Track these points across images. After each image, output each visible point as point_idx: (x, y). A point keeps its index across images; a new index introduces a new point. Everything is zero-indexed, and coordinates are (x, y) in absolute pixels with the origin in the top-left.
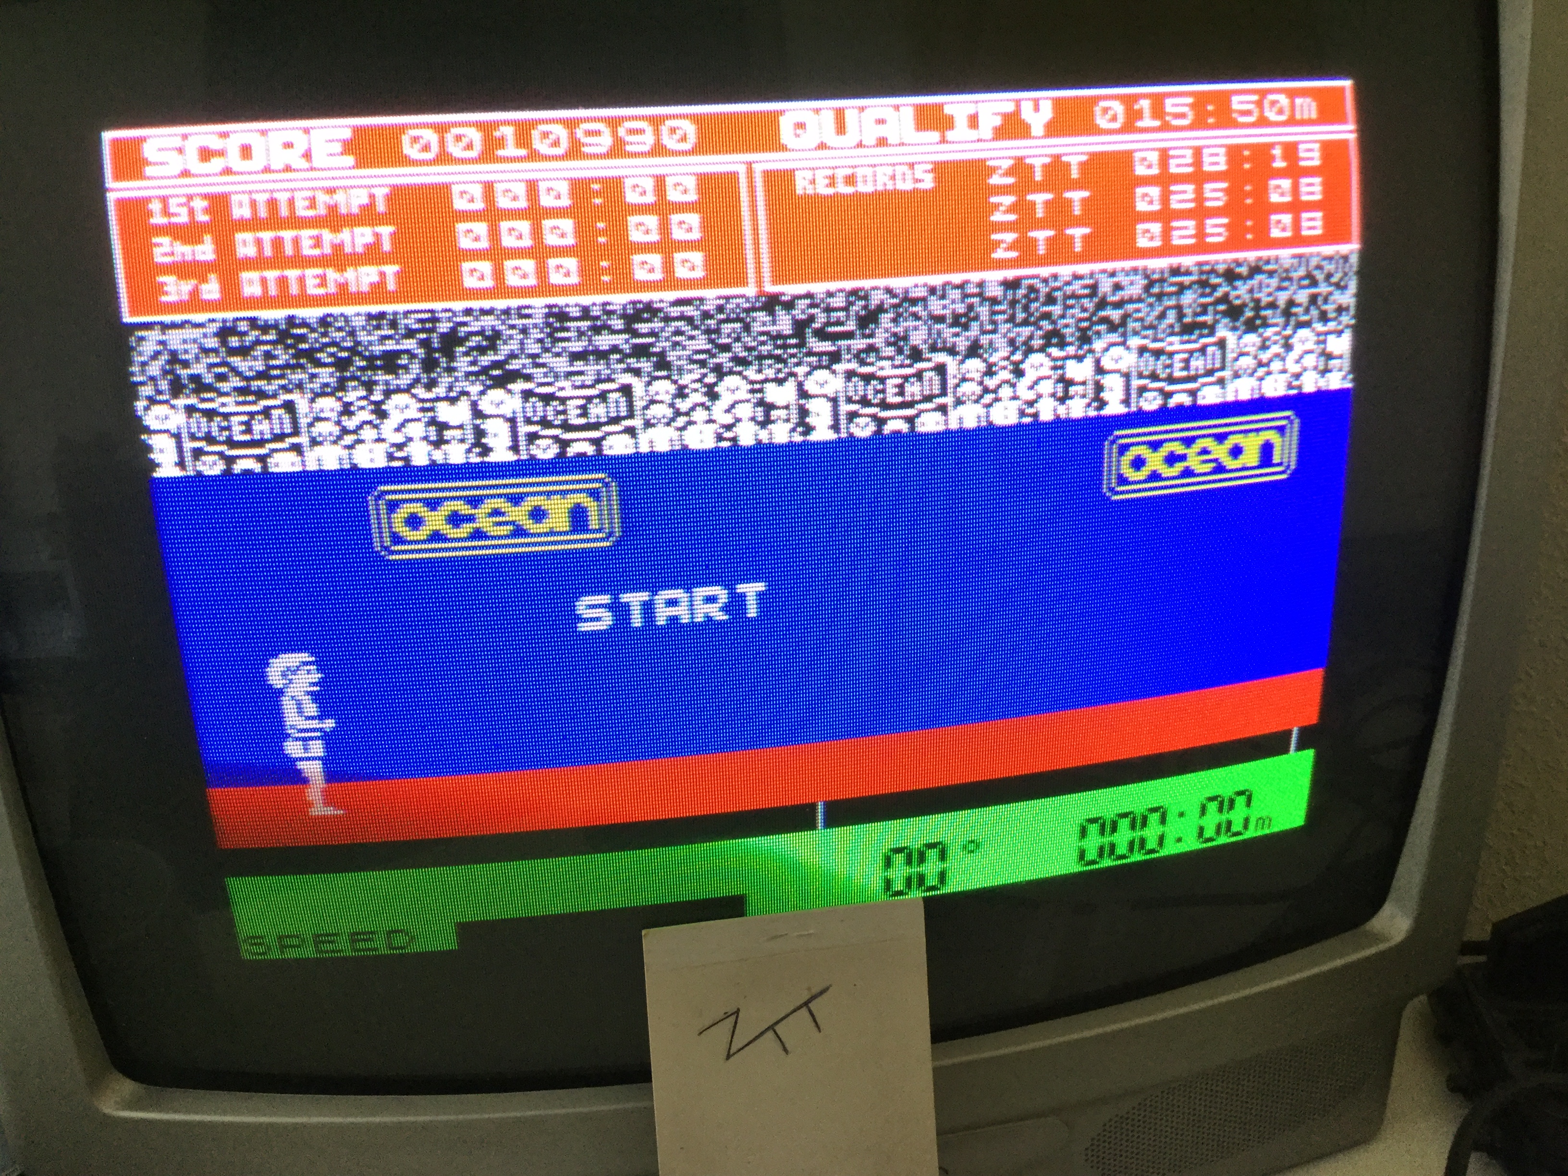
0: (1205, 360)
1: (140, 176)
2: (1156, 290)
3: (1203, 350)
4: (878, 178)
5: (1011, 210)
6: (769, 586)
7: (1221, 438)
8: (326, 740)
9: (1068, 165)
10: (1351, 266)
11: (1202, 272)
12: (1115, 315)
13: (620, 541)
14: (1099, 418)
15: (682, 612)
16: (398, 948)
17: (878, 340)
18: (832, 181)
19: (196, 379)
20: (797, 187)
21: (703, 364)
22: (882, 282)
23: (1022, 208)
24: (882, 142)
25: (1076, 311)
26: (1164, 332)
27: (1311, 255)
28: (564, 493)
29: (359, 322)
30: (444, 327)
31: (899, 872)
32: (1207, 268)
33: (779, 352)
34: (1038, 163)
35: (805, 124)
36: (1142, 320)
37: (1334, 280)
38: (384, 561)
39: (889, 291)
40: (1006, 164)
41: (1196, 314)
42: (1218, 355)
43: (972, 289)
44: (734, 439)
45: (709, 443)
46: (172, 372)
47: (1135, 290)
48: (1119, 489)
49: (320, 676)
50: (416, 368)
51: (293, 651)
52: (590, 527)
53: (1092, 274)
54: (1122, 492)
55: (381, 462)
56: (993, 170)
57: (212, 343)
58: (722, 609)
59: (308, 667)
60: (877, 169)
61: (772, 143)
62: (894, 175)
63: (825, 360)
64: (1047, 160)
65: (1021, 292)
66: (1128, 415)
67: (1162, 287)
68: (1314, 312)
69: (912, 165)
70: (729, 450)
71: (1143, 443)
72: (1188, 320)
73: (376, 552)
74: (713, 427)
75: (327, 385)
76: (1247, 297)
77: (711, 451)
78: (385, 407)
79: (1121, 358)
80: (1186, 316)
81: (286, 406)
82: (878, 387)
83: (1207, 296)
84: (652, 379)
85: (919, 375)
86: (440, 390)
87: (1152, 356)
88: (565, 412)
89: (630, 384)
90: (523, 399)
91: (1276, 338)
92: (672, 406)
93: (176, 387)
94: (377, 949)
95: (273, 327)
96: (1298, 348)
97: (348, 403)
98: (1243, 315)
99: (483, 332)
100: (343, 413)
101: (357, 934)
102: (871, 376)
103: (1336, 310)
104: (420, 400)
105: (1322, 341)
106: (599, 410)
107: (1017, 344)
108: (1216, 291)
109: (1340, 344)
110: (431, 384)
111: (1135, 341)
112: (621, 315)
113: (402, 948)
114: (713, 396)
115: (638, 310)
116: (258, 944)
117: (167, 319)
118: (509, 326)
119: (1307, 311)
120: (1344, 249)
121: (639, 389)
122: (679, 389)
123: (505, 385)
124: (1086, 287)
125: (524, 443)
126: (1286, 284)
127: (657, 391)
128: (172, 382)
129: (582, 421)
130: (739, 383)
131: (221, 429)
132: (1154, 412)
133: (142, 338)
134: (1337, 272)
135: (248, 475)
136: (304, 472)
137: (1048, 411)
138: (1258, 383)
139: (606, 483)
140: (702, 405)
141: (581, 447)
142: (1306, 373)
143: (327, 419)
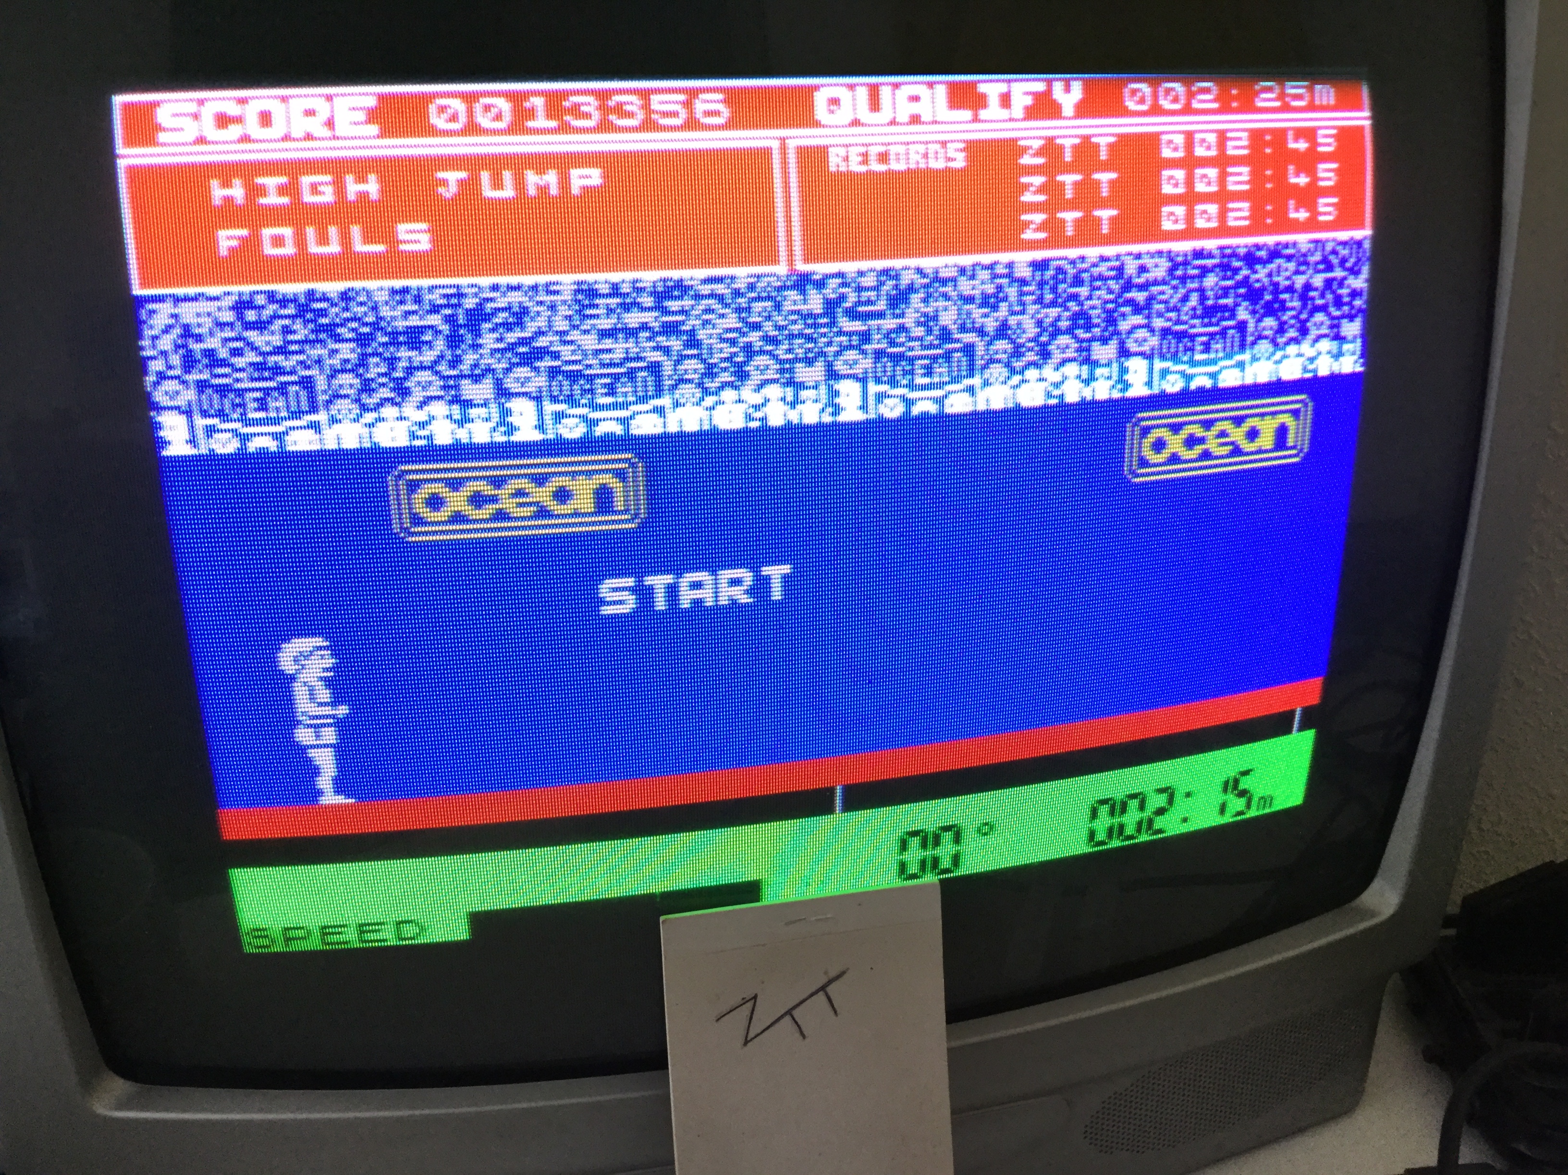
0: (1225, 342)
1: (150, 141)
2: (1179, 273)
3: (1223, 333)
4: (910, 156)
5: (1041, 190)
6: (794, 568)
7: (1238, 421)
8: (339, 727)
9: (1098, 145)
10: (1364, 252)
11: (1223, 256)
12: (1140, 297)
13: (646, 523)
14: (1123, 399)
15: (706, 595)
16: (408, 939)
17: (909, 321)
18: (865, 158)
19: (210, 353)
20: (830, 164)
21: (733, 342)
22: (914, 262)
23: (1052, 189)
24: (915, 119)
25: (1102, 293)
26: (1187, 314)
27: (1327, 240)
28: (589, 474)
29: (381, 297)
30: (470, 303)
31: (914, 854)
32: (1229, 251)
33: (808, 331)
34: (1068, 143)
35: (839, 100)
36: (1166, 302)
37: (1348, 265)
38: (403, 543)
39: (920, 271)
40: (1037, 144)
41: (1217, 297)
42: (1237, 340)
43: (1000, 270)
44: (763, 419)
45: (738, 423)
46: (184, 346)
47: (1160, 273)
48: (1139, 471)
49: (334, 661)
50: (440, 345)
51: (306, 635)
52: (615, 509)
53: (1118, 257)
54: (1143, 475)
55: (402, 441)
56: (1025, 149)
57: (228, 316)
58: (747, 592)
59: (322, 652)
60: (911, 147)
61: (807, 119)
62: (927, 153)
63: (855, 341)
64: (1077, 141)
65: (1050, 273)
66: (1151, 397)
67: (1186, 269)
68: (1329, 296)
69: (944, 144)
70: (758, 430)
71: (1164, 426)
72: (1210, 302)
73: (395, 534)
74: (742, 407)
75: (347, 361)
76: (1266, 280)
77: (738, 432)
78: (407, 384)
79: (1145, 340)
80: (1208, 299)
81: (303, 383)
82: (908, 368)
83: (1229, 279)
84: (681, 358)
85: (948, 356)
86: (465, 367)
87: (1174, 338)
88: (591, 391)
89: (658, 362)
90: (549, 376)
91: (1293, 321)
92: (700, 385)
93: (188, 362)
94: (386, 940)
95: (292, 301)
96: (1314, 333)
97: (368, 379)
98: (1262, 299)
99: (510, 308)
100: (362, 390)
101: (366, 925)
102: (901, 357)
103: (1350, 295)
104: (444, 377)
105: (1335, 326)
106: (626, 389)
107: (1045, 325)
108: (1236, 274)
109: (1352, 328)
110: (455, 362)
111: (1159, 323)
112: (651, 293)
113: (411, 939)
114: (742, 375)
115: (668, 287)
116: (262, 937)
117: (180, 291)
118: (537, 302)
119: (1322, 296)
120: (1358, 234)
121: (667, 369)
122: (709, 368)
123: (532, 363)
124: (1112, 269)
125: (551, 422)
126: (1303, 268)
127: (686, 370)
128: (184, 356)
129: (609, 400)
130: (768, 362)
131: (235, 406)
132: (1177, 394)
133: (154, 312)
134: (1351, 257)
135: (262, 454)
136: (322, 451)
137: (1073, 393)
138: (1275, 366)
139: (633, 463)
140: (730, 384)
141: (608, 427)
142: (1320, 357)
143: (346, 396)
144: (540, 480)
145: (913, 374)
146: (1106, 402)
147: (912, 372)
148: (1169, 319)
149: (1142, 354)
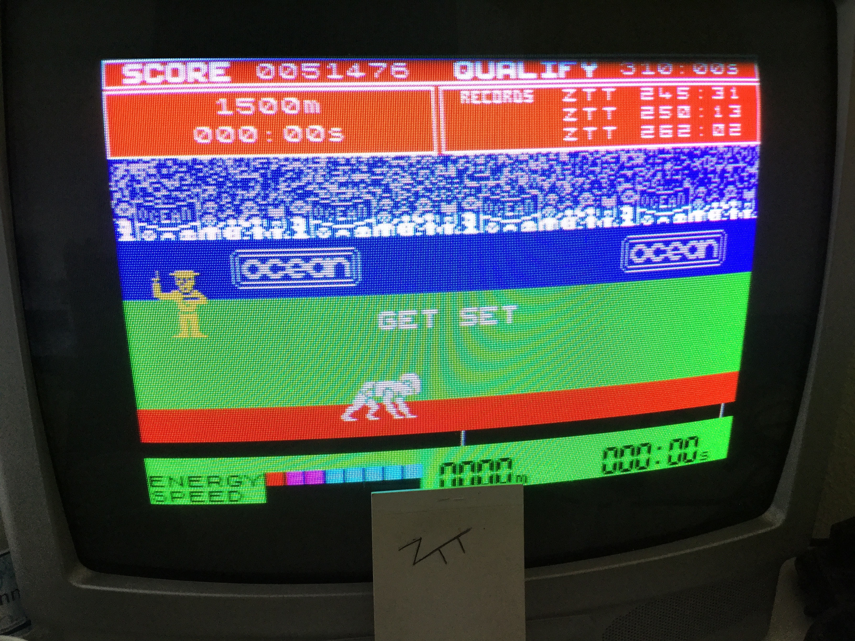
0: (677, 199)
1: (121, 84)
2: (651, 161)
3: (676, 194)
4: (504, 96)
5: (574, 115)
7: (685, 242)
9: (605, 93)
10: (757, 154)
11: (675, 153)
12: (629, 173)
13: (361, 284)
16: (235, 501)
17: (502, 182)
18: (480, 97)
19: (143, 190)
20: (461, 100)
21: (408, 190)
22: (505, 151)
23: (580, 115)
24: (507, 77)
25: (608, 170)
26: (655, 183)
27: (735, 146)
28: (332, 257)
29: (230, 163)
30: (274, 167)
32: (679, 150)
33: (448, 186)
34: (589, 91)
35: (466, 67)
36: (643, 176)
37: (747, 160)
38: (236, 290)
39: (508, 156)
40: (572, 91)
41: (672, 175)
42: (684, 198)
43: (552, 157)
44: (424, 231)
45: (410, 233)
46: (131, 186)
47: (640, 160)
48: (629, 267)
50: (258, 188)
52: (346, 276)
53: (617, 152)
55: (238, 237)
56: (566, 94)
57: (153, 171)
60: (504, 91)
61: (449, 76)
62: (513, 95)
63: (473, 191)
64: (594, 90)
65: (579, 159)
66: (634, 227)
67: (654, 159)
68: (736, 177)
69: (522, 90)
71: (642, 243)
72: (668, 177)
73: (233, 285)
74: (413, 225)
75: (211, 195)
76: (700, 167)
77: (410, 237)
78: (241, 208)
79: (632, 196)
80: (667, 175)
81: (189, 206)
82: (501, 207)
83: (678, 165)
84: (382, 198)
85: (523, 201)
86: (270, 200)
87: (648, 196)
88: (334, 214)
89: (369, 200)
90: (313, 206)
91: (715, 189)
92: (391, 212)
93: (133, 194)
94: (223, 501)
95: (185, 164)
96: (727, 196)
97: (222, 205)
98: (698, 176)
99: (294, 170)
100: (218, 210)
101: (213, 492)
102: (498, 200)
103: (747, 176)
104: (259, 205)
105: (740, 192)
106: (352, 214)
107: (576, 186)
108: (683, 163)
109: (750, 195)
110: (266, 197)
111: (639, 188)
112: (366, 164)
113: (236, 501)
114: (413, 208)
115: (375, 161)
116: (160, 496)
117: (130, 158)
118: (308, 167)
119: (732, 176)
120: (752, 144)
121: (374, 203)
122: (395, 204)
123: (304, 199)
124: (613, 158)
125: (313, 229)
126: (721, 161)
127: (383, 205)
128: (131, 191)
129: (343, 219)
130: (427, 202)
131: (155, 217)
132: (649, 226)
133: (117, 168)
134: (749, 156)
135: (168, 241)
136: (197, 241)
137: (591, 223)
138: (705, 213)
139: (355, 252)
140: (407, 213)
141: (343, 233)
142: (731, 209)
143: (210, 213)
144: (307, 259)
145: (504, 210)
146: (609, 229)
147: (503, 209)
148: (645, 186)
149: (631, 204)
